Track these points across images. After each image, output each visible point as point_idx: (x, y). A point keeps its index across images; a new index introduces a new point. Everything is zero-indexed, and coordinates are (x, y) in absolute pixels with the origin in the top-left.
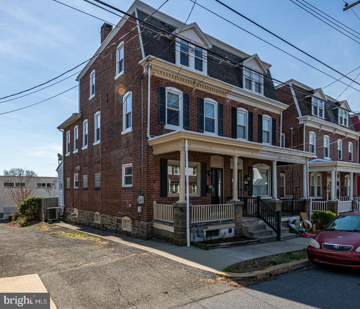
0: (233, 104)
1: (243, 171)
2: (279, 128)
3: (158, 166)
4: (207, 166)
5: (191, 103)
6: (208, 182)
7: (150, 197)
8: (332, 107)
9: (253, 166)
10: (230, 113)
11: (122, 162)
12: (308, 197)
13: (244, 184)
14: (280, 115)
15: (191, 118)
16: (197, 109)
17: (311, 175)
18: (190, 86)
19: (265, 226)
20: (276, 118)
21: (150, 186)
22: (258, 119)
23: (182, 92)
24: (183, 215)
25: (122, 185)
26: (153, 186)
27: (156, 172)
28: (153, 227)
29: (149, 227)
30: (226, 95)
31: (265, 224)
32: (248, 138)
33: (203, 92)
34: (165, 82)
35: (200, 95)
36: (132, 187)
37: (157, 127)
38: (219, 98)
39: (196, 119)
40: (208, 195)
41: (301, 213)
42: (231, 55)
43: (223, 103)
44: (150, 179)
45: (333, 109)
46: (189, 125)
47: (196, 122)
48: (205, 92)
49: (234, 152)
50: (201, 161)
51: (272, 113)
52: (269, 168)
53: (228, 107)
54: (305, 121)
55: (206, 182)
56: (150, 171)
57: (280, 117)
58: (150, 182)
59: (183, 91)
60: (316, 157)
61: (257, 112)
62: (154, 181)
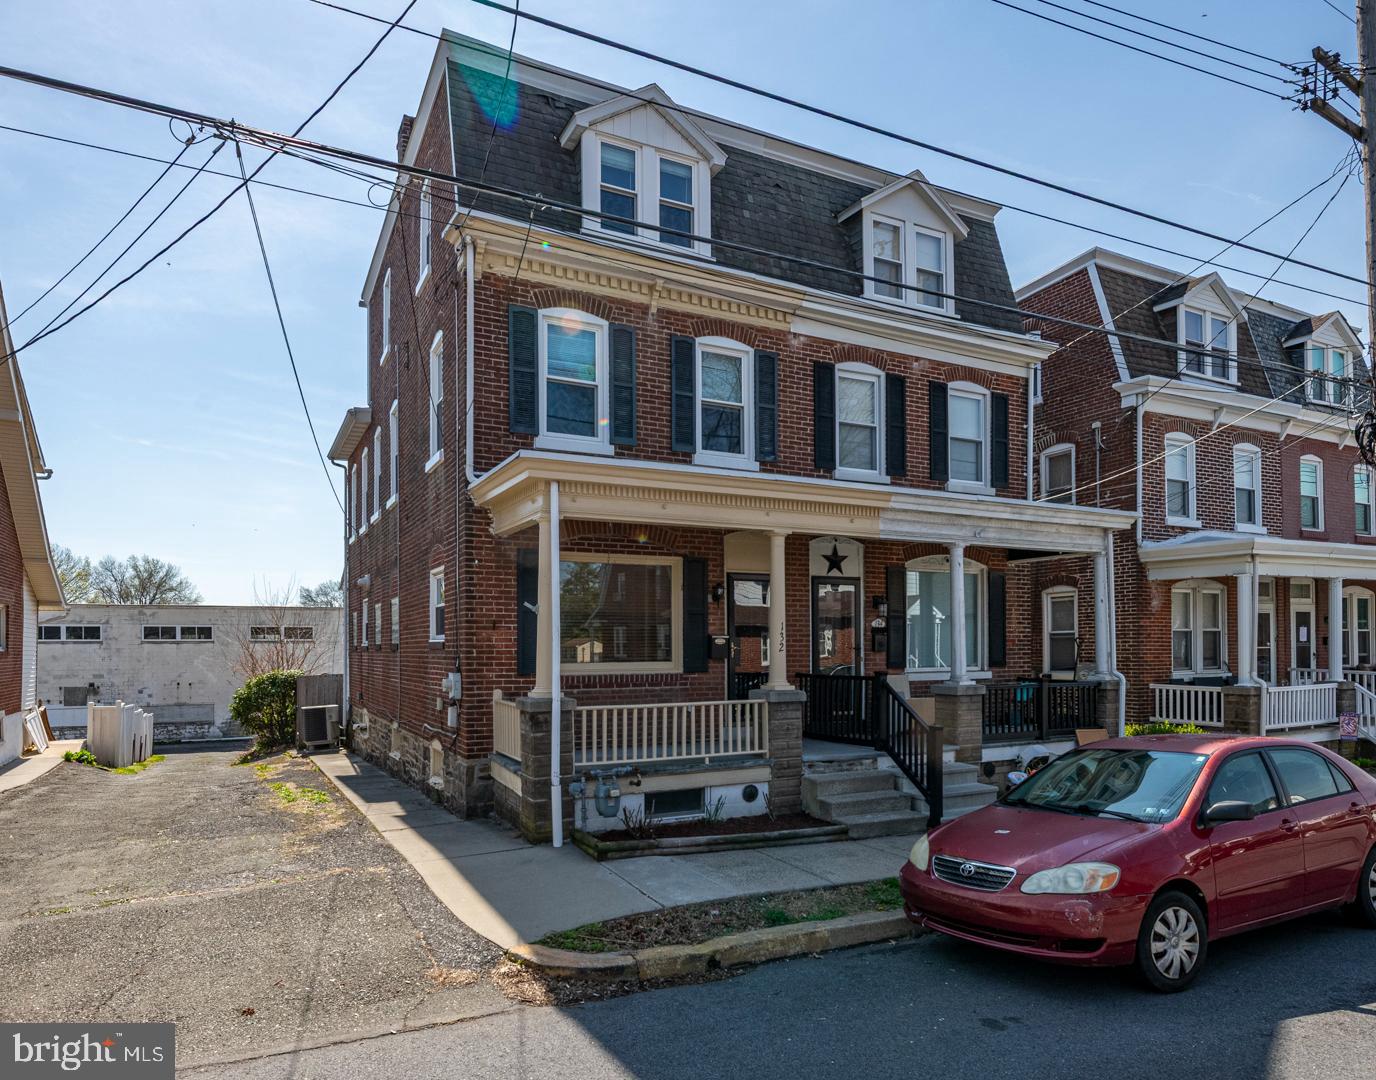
0: (819, 352)
1: (866, 582)
2: (1025, 426)
3: (509, 574)
4: (710, 568)
5: (644, 357)
6: (714, 624)
7: (478, 677)
8: (1279, 340)
9: (907, 564)
10: (805, 384)
11: (430, 561)
12: (1111, 673)
13: (869, 629)
14: (1027, 380)
15: (641, 406)
16: (667, 377)
17: (1173, 591)
18: (639, 301)
19: (895, 777)
20: (1009, 391)
21: (477, 640)
22: (929, 400)
23: (605, 323)
24: (542, 738)
25: (428, 637)
26: (490, 640)
27: (501, 592)
28: (490, 778)
29: (475, 776)
30: (789, 323)
31: (898, 771)
32: (884, 466)
33: (693, 318)
34: (535, 294)
35: (679, 328)
36: (443, 643)
37: (505, 442)
38: (759, 334)
39: (661, 409)
40: (713, 668)
41: (1077, 731)
42: (827, 183)
43: (777, 349)
44: (477, 616)
45: (1285, 346)
46: (635, 431)
47: (662, 420)
48: (700, 317)
49: (767, 518)
50: (683, 551)
51: (992, 373)
52: (982, 570)
53: (796, 363)
54: (1140, 397)
55: (705, 624)
56: (478, 591)
57: (1026, 386)
58: (477, 628)
59: (607, 319)
60: (1198, 524)
61: (922, 375)
62: (494, 622)
